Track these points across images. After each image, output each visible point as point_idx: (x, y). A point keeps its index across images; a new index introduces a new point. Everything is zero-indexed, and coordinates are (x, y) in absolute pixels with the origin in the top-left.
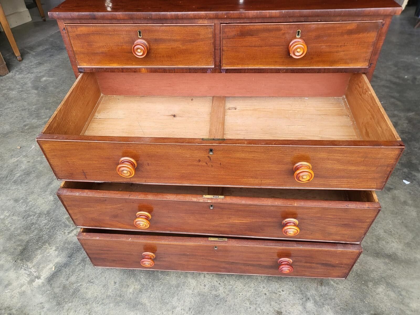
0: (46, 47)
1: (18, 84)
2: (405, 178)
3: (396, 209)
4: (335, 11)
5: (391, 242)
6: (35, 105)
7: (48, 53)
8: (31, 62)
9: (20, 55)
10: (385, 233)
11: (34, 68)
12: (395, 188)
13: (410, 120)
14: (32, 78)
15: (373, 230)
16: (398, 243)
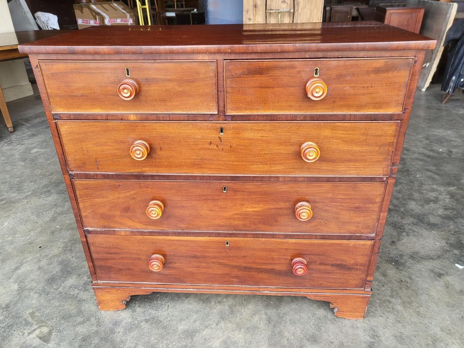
0: (43, 119)
1: (3, 156)
2: (458, 261)
3: (452, 300)
4: (358, 45)
5: (451, 344)
6: (19, 178)
7: (45, 125)
8: (24, 134)
9: (12, 126)
10: (442, 333)
11: (25, 139)
12: (447, 274)
13: (452, 195)
14: (21, 150)
15: (426, 327)
16: (460, 345)
